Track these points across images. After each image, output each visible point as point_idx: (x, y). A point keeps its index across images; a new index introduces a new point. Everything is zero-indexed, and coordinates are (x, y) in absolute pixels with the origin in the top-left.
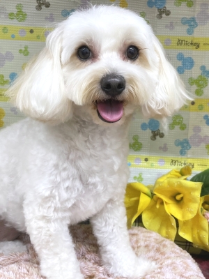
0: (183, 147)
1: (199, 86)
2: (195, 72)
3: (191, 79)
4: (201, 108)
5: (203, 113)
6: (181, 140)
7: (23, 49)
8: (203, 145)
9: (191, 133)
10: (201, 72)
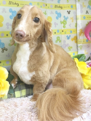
2: (62, 19)
3: (61, 21)
5: (66, 35)
8: (67, 47)
10: (64, 18)
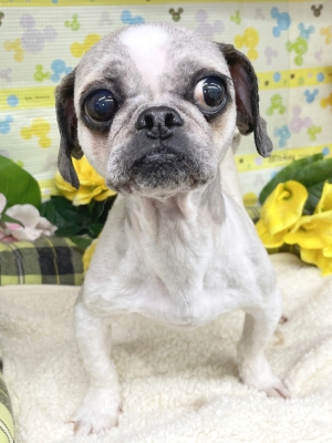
0: (282, 136)
1: (298, 51)
3: (288, 43)
4: (301, 82)
5: (303, 89)
6: (280, 127)
7: (71, 20)
8: (304, 130)
9: (290, 115)
